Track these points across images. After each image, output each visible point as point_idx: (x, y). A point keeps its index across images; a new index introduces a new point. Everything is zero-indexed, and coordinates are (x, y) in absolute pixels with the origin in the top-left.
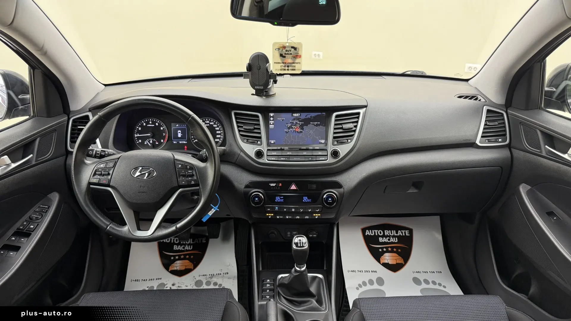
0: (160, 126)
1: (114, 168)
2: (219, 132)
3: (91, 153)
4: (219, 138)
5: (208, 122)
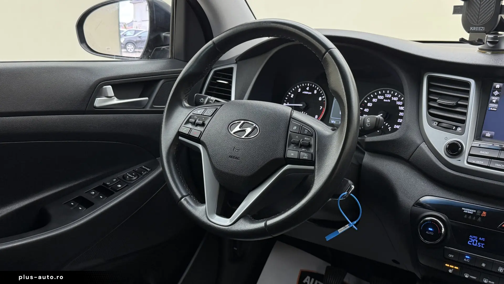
0: (319, 94)
1: (212, 118)
2: (403, 114)
3: (202, 100)
5: (389, 96)
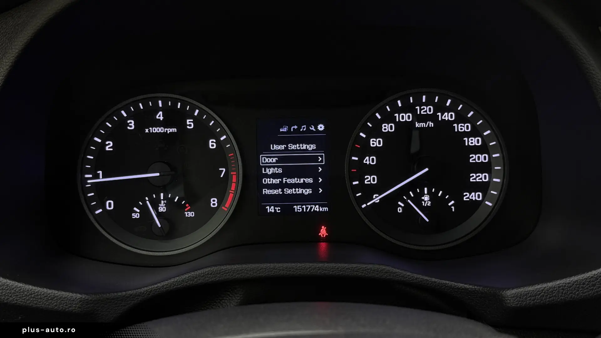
4: (483, 187)
5: (428, 110)
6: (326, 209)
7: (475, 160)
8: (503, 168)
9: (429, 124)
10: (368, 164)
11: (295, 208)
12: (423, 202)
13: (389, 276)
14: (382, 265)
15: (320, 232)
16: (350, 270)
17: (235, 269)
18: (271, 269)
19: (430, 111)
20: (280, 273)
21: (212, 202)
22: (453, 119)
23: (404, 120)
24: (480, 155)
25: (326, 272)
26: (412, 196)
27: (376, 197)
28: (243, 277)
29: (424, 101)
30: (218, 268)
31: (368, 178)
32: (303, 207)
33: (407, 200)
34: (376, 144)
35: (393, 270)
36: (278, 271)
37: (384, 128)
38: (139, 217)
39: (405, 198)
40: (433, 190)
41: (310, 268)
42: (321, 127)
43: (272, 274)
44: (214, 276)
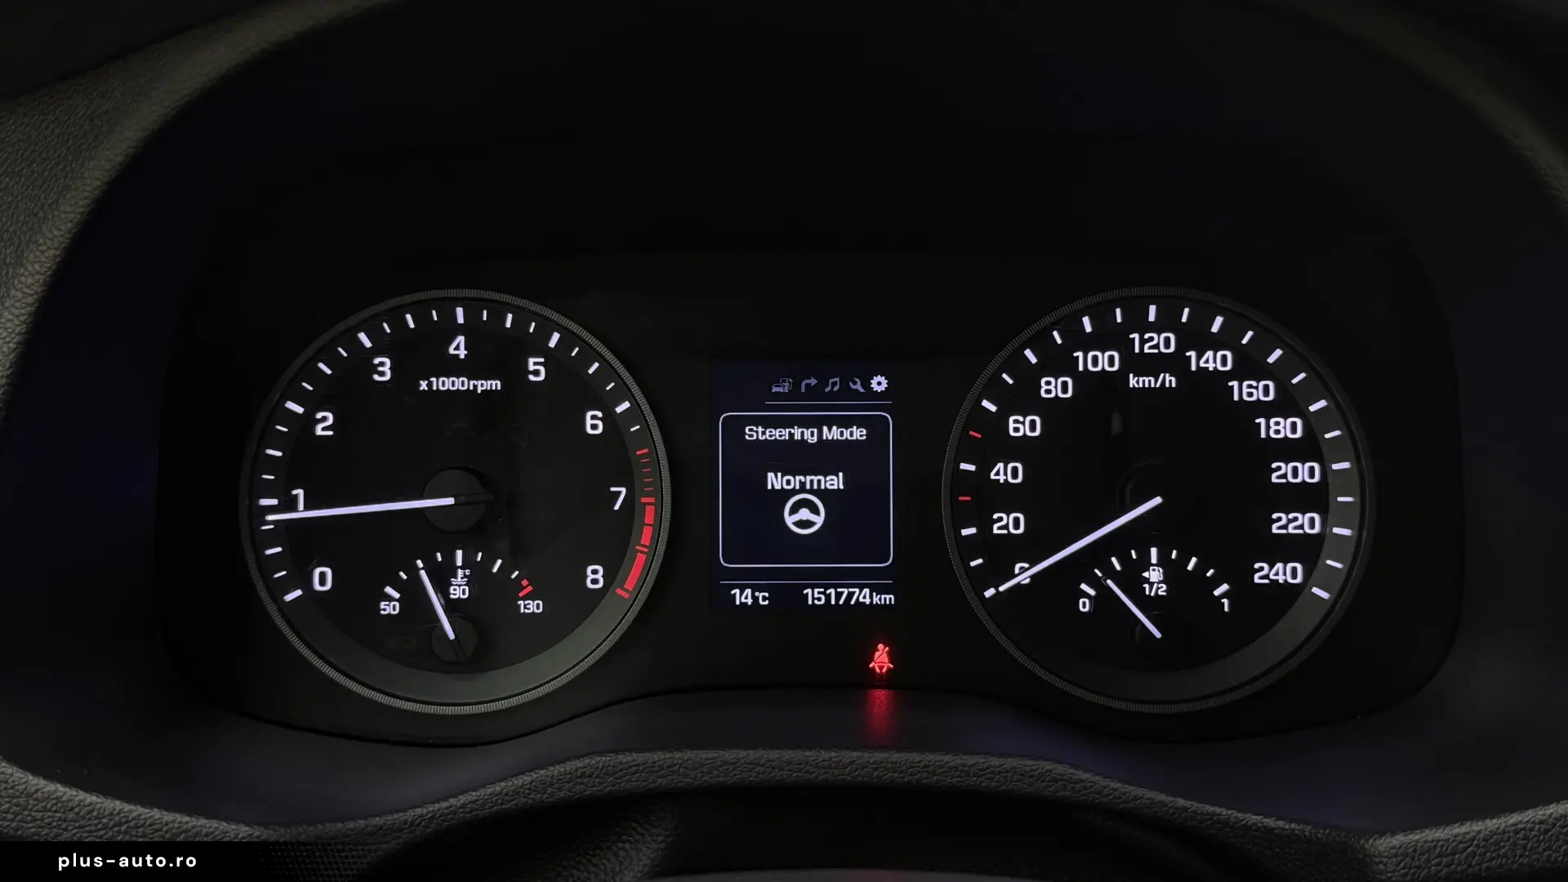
2: (1303, 469)
4: (1306, 549)
5: (1162, 342)
6: (889, 598)
7: (1284, 476)
8: (1358, 500)
9: (1164, 379)
10: (1002, 481)
11: (807, 594)
12: (1146, 586)
13: (1064, 790)
14: (1045, 760)
15: (872, 660)
16: (958, 773)
17: (655, 762)
18: (749, 764)
19: (1167, 345)
20: (773, 774)
21: (591, 576)
22: (1229, 367)
23: (1099, 369)
24: (1299, 465)
25: (896, 775)
26: (1118, 568)
27: (1023, 570)
28: (673, 785)
29: (1152, 318)
30: (608, 758)
31: (1000, 519)
32: (828, 592)
33: (1105, 581)
34: (1025, 430)
35: (1073, 774)
36: (768, 770)
37: (1044, 387)
38: (397, 612)
39: (1100, 574)
40: (1174, 555)
41: (852, 763)
42: (879, 383)
43: (751, 779)
44: (597, 780)
